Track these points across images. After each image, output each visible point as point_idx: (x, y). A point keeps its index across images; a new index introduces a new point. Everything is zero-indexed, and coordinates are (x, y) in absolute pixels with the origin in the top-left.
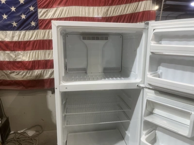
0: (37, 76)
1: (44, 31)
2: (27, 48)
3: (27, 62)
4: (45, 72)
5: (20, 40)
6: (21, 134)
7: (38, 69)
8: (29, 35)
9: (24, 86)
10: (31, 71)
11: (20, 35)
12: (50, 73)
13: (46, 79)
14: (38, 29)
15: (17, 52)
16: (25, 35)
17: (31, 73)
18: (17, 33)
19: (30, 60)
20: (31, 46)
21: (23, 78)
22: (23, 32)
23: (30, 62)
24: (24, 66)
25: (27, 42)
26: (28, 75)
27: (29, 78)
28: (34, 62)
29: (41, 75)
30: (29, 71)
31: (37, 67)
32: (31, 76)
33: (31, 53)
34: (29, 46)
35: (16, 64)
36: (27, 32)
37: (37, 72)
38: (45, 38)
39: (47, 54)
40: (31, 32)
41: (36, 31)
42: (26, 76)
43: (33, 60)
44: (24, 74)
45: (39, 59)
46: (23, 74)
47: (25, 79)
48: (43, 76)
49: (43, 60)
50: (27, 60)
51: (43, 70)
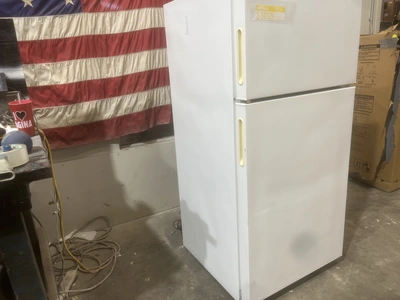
0: (88, 115)
1: (95, 15)
2: (59, 56)
3: (65, 85)
4: (104, 104)
5: (42, 37)
6: (69, 242)
7: (88, 99)
8: (61, 24)
9: (63, 140)
10: (75, 106)
11: (41, 26)
12: (114, 105)
13: (108, 120)
14: (80, 11)
15: (38, 66)
16: (52, 26)
17: (74, 110)
18: (35, 20)
19: (71, 81)
20: (68, 51)
21: (56, 123)
22: (48, 19)
23: (70, 85)
24: (58, 96)
25: (59, 40)
26: (67, 114)
27: (70, 122)
28: (79, 85)
29: (96, 112)
30: (70, 106)
31: (85, 97)
32: (74, 117)
33: (71, 66)
34: (63, 49)
35: (38, 93)
36: (58, 20)
37: (87, 107)
38: (98, 32)
39: (104, 66)
40: (66, 18)
41: (77, 17)
42: (64, 118)
43: (76, 80)
44: (60, 113)
45: (89, 78)
46: (56, 113)
47: (62, 124)
48: (100, 114)
49: (98, 80)
50: (63, 81)
51: (99, 102)
